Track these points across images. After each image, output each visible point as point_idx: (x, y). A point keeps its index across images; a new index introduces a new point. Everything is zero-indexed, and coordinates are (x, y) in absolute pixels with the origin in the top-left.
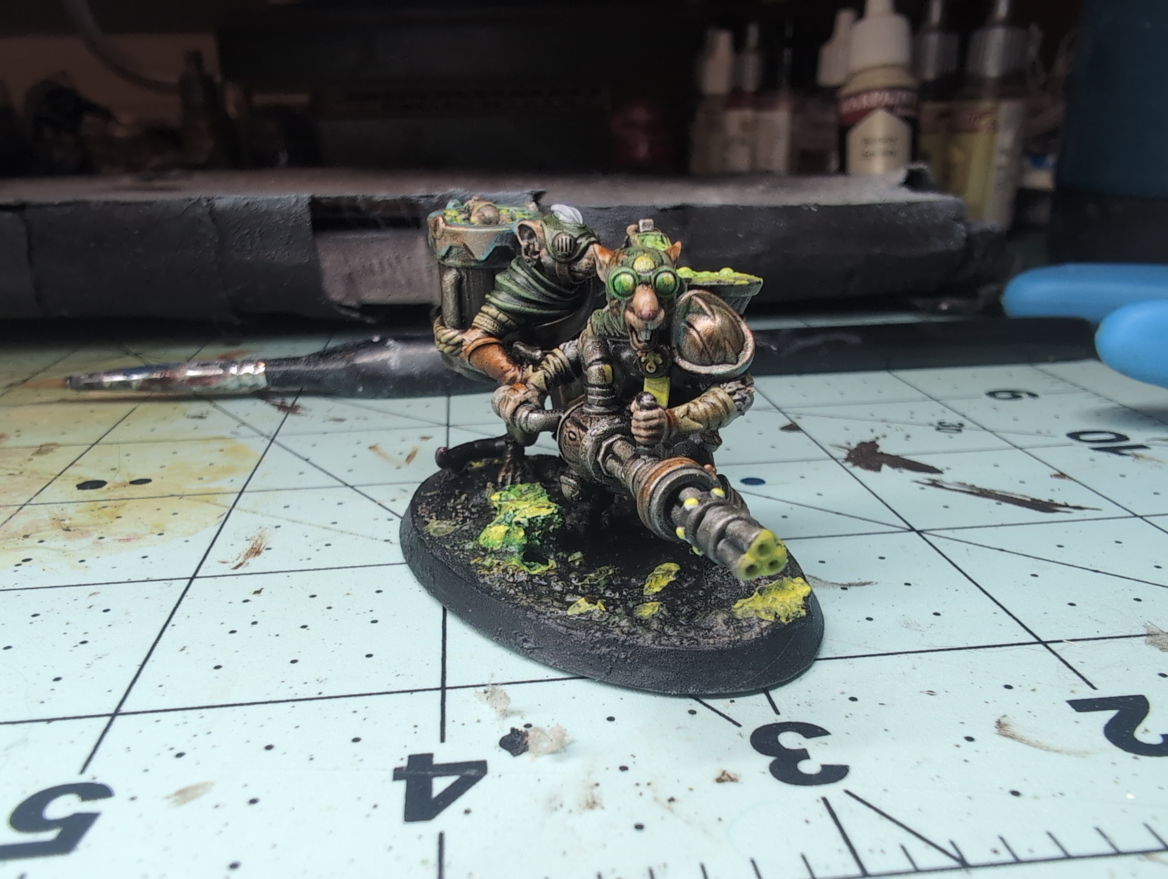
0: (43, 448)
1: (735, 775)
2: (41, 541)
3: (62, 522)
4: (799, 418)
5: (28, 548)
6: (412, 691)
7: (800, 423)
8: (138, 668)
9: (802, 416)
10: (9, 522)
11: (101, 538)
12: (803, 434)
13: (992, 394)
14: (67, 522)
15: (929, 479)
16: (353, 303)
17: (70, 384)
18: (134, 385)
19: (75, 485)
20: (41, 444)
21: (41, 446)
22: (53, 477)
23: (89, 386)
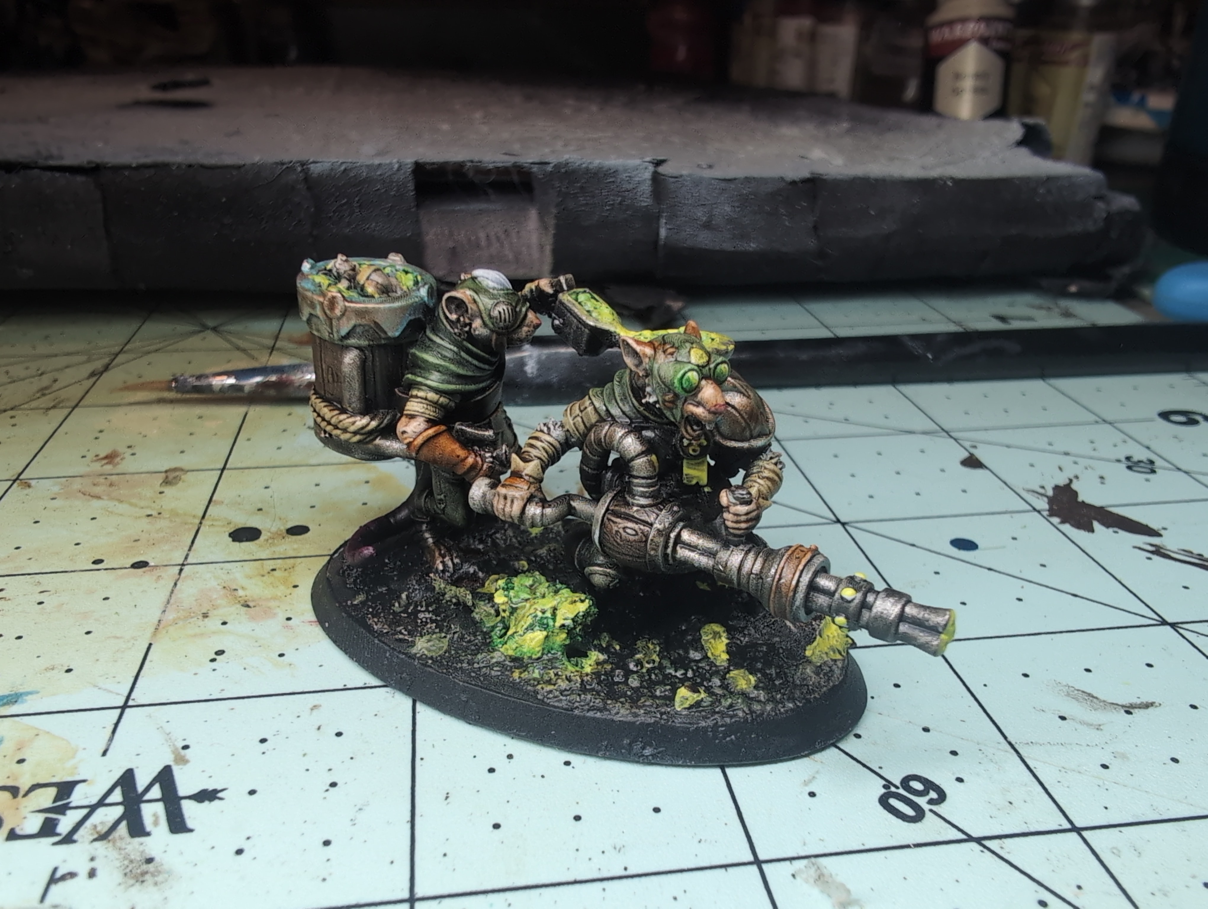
0: (171, 475)
2: (224, 623)
3: (236, 593)
4: (975, 447)
5: (214, 633)
6: (725, 866)
7: (980, 454)
8: (409, 826)
9: (977, 445)
10: (175, 591)
11: (289, 619)
12: (987, 472)
13: (1165, 415)
14: (241, 593)
15: (1152, 545)
17: (175, 387)
18: (247, 389)
19: (227, 534)
20: (164, 469)
21: (166, 472)
22: (197, 521)
23: (197, 389)
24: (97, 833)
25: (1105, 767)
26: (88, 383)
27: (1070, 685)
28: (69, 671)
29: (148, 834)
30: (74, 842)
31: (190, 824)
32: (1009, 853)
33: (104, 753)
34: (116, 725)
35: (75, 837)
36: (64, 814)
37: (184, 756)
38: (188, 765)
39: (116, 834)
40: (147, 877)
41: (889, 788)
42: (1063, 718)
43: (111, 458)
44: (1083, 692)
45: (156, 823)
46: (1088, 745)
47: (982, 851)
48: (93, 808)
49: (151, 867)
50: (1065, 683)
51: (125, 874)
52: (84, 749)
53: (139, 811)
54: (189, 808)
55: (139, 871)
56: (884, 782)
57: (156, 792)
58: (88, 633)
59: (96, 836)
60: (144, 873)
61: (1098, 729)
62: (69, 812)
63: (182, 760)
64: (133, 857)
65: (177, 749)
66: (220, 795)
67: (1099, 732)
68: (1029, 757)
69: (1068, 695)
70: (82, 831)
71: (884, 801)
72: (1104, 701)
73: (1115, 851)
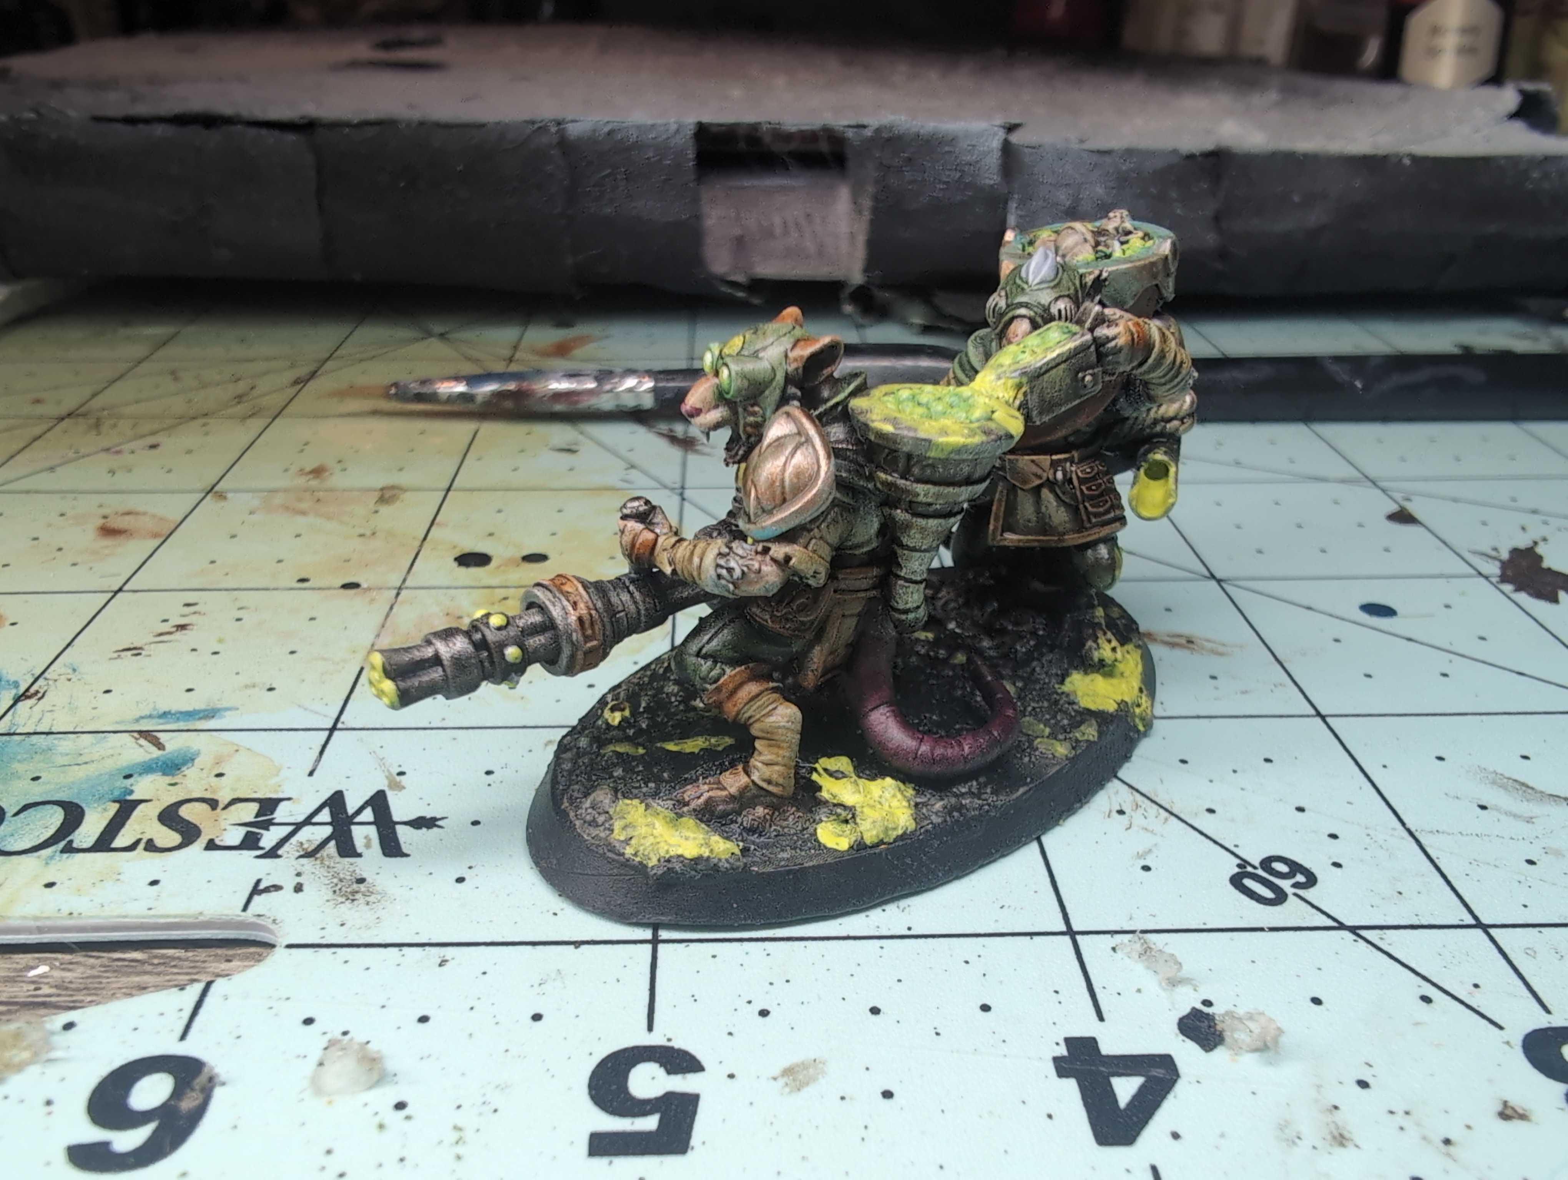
0: (388, 494)
1: (1524, 1110)
6: (1031, 934)
7: (1415, 508)
9: (1410, 497)
10: (391, 616)
12: (1421, 528)
16: (740, 278)
17: (396, 394)
18: (479, 399)
19: (452, 559)
20: (380, 486)
21: (382, 489)
22: (418, 543)
23: (420, 398)
24: (303, 850)
25: (1531, 862)
26: (292, 391)
27: (1499, 771)
28: (271, 689)
29: (360, 855)
30: (279, 856)
31: (405, 849)
32: (1390, 944)
33: (311, 774)
34: (324, 747)
35: (280, 852)
36: (267, 829)
37: (400, 783)
38: (404, 791)
39: (324, 853)
40: (358, 896)
41: (1245, 867)
42: (1483, 808)
43: (318, 472)
44: (1516, 781)
45: (368, 845)
46: (1512, 838)
47: (1355, 941)
48: (298, 827)
49: (362, 887)
50: (1491, 769)
51: (335, 892)
52: (289, 768)
53: (350, 831)
54: (404, 834)
55: (349, 890)
56: (1238, 861)
57: (368, 815)
58: (292, 652)
59: (302, 853)
60: (354, 893)
61: (1528, 822)
62: (272, 828)
63: (397, 787)
64: (342, 876)
65: (391, 775)
66: (439, 823)
67: (1530, 825)
68: (1431, 846)
69: (1494, 783)
70: (287, 847)
71: (1236, 881)
72: (1542, 792)
73: (1528, 951)
